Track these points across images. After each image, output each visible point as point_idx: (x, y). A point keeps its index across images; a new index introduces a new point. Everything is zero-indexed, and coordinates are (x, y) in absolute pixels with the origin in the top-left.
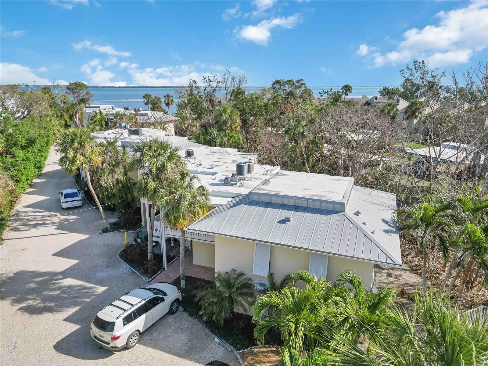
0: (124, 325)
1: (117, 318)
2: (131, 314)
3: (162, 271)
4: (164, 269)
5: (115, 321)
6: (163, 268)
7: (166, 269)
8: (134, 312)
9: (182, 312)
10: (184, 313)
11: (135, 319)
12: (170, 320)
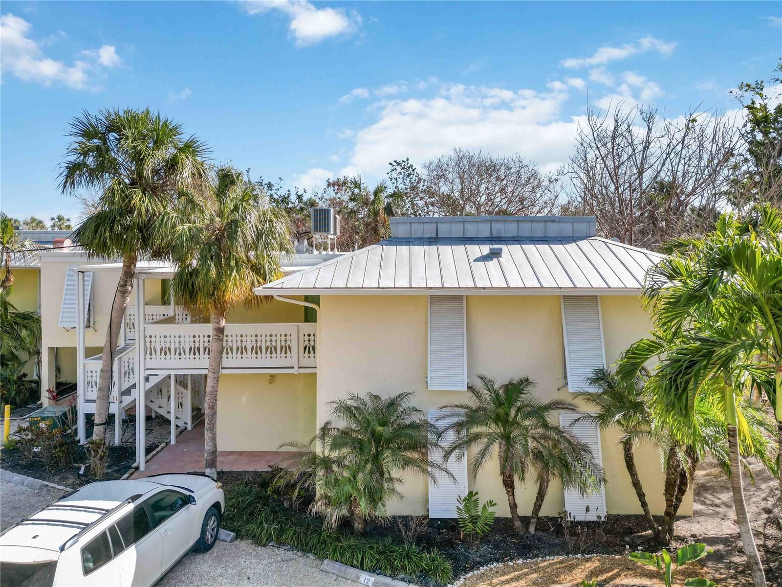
0: (87, 571)
1: (62, 549)
2: (104, 535)
3: (133, 473)
4: (137, 468)
5: (55, 559)
6: (135, 465)
7: (142, 468)
8: (112, 529)
9: (231, 541)
10: (236, 542)
11: (116, 554)
12: (204, 564)
